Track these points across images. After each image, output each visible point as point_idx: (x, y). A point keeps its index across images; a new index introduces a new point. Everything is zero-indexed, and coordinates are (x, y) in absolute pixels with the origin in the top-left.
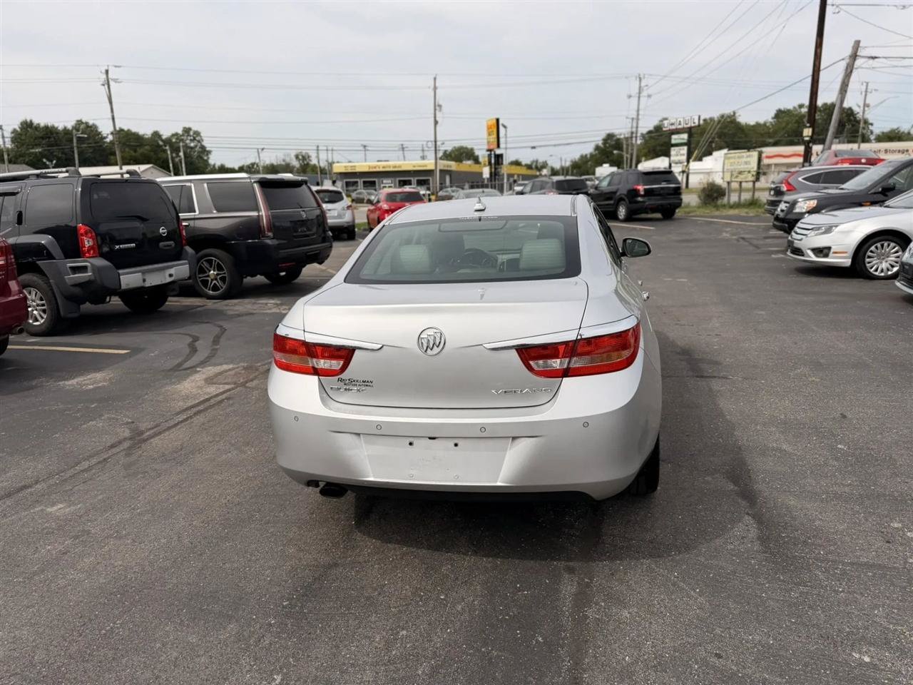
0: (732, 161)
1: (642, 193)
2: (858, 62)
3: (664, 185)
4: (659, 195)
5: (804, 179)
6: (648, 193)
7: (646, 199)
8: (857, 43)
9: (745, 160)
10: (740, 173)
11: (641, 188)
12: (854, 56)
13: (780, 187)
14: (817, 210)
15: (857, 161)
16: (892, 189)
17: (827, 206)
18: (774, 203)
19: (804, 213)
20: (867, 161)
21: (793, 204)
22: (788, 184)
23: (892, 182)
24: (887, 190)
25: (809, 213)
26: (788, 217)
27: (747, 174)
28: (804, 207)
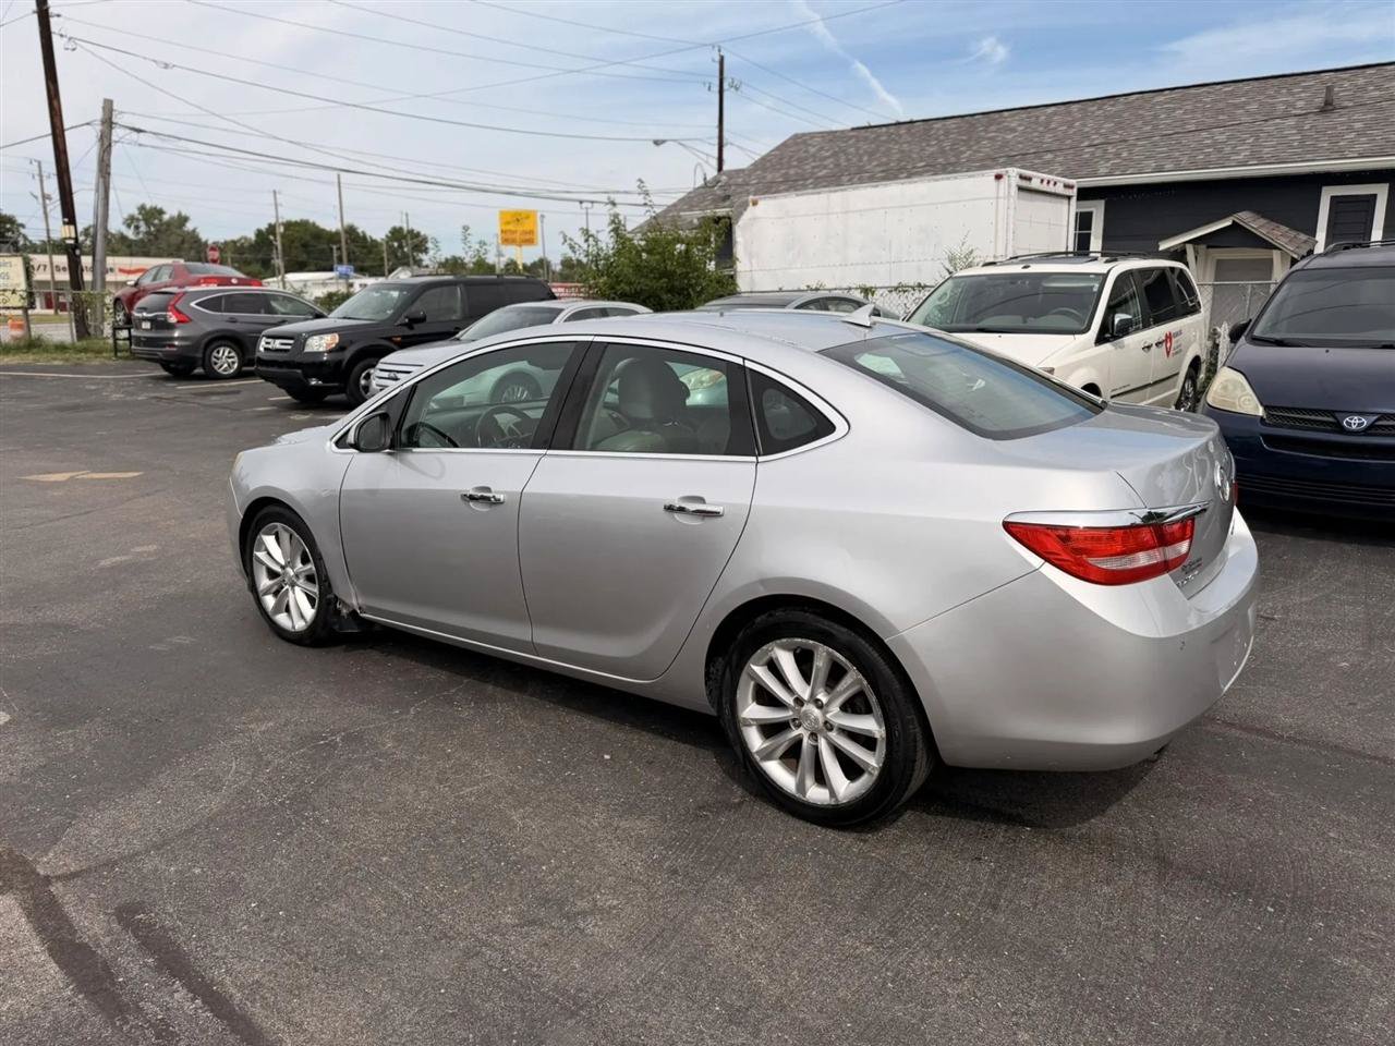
2: (117, 133)
5: (197, 304)
8: (108, 106)
12: (108, 123)
13: (165, 316)
14: (340, 348)
15: (225, 281)
16: (422, 320)
17: (352, 343)
18: (150, 342)
19: (321, 353)
20: (241, 282)
21: (299, 340)
22: (178, 312)
23: (418, 309)
24: (414, 321)
25: (330, 352)
26: (298, 359)
27: (8, 294)
28: (320, 345)
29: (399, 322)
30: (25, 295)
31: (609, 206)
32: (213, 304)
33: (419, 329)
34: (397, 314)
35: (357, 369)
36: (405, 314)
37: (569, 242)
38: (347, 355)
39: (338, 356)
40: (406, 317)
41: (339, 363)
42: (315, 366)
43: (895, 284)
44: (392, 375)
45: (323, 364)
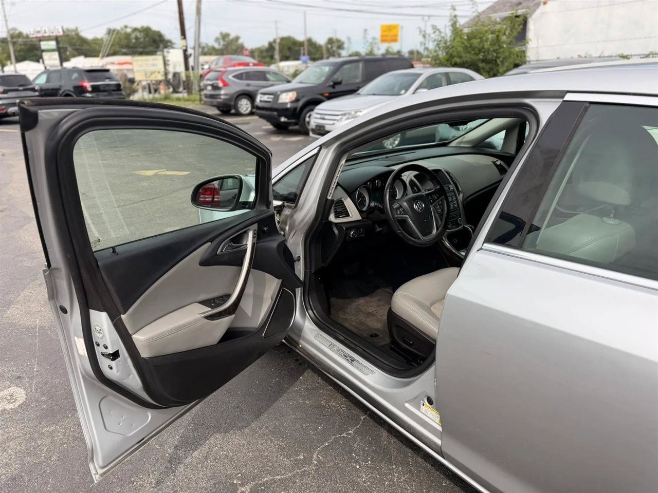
0: (140, 63)
1: (90, 89)
3: (107, 82)
4: (105, 91)
5: (234, 77)
6: (95, 89)
7: (94, 95)
9: (151, 62)
10: (152, 73)
11: (88, 85)
13: (217, 83)
14: (297, 100)
15: (247, 64)
16: (339, 83)
17: (303, 97)
18: (212, 96)
19: (286, 104)
20: (254, 65)
21: (276, 96)
22: (223, 81)
23: (338, 77)
24: (336, 84)
25: (292, 102)
26: (275, 106)
27: (157, 74)
28: (287, 99)
29: (328, 84)
30: (163, 73)
31: (451, 11)
32: (239, 77)
33: (338, 88)
34: (327, 80)
35: (305, 111)
36: (332, 79)
37: (423, 33)
38: (300, 104)
39: (295, 105)
40: (332, 81)
41: (296, 109)
42: (283, 111)
43: (647, 53)
44: (322, 116)
45: (287, 109)
